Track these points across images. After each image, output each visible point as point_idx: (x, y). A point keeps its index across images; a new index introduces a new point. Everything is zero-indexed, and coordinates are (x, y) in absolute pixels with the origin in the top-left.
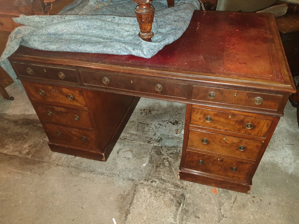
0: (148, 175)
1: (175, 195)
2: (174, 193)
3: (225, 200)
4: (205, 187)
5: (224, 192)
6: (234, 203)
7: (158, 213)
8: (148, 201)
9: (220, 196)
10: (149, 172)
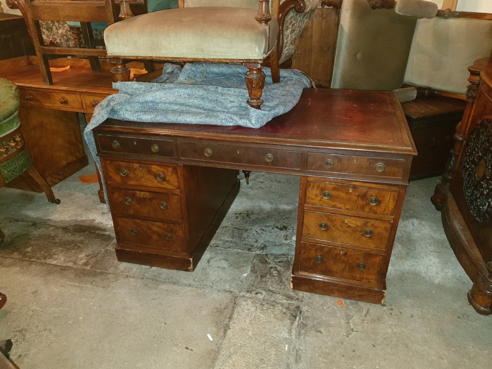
0: (251, 286)
1: (288, 307)
2: (287, 306)
3: (354, 313)
4: (327, 298)
5: (352, 304)
6: (366, 316)
7: (267, 328)
8: (253, 315)
9: (347, 308)
10: (252, 283)
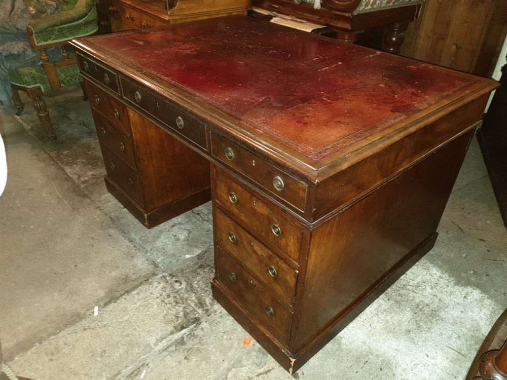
0: (180, 271)
1: (188, 314)
2: (188, 311)
3: (250, 362)
4: (240, 328)
5: (260, 351)
6: (258, 376)
7: (146, 322)
8: (150, 301)
9: (248, 353)
10: (185, 268)
